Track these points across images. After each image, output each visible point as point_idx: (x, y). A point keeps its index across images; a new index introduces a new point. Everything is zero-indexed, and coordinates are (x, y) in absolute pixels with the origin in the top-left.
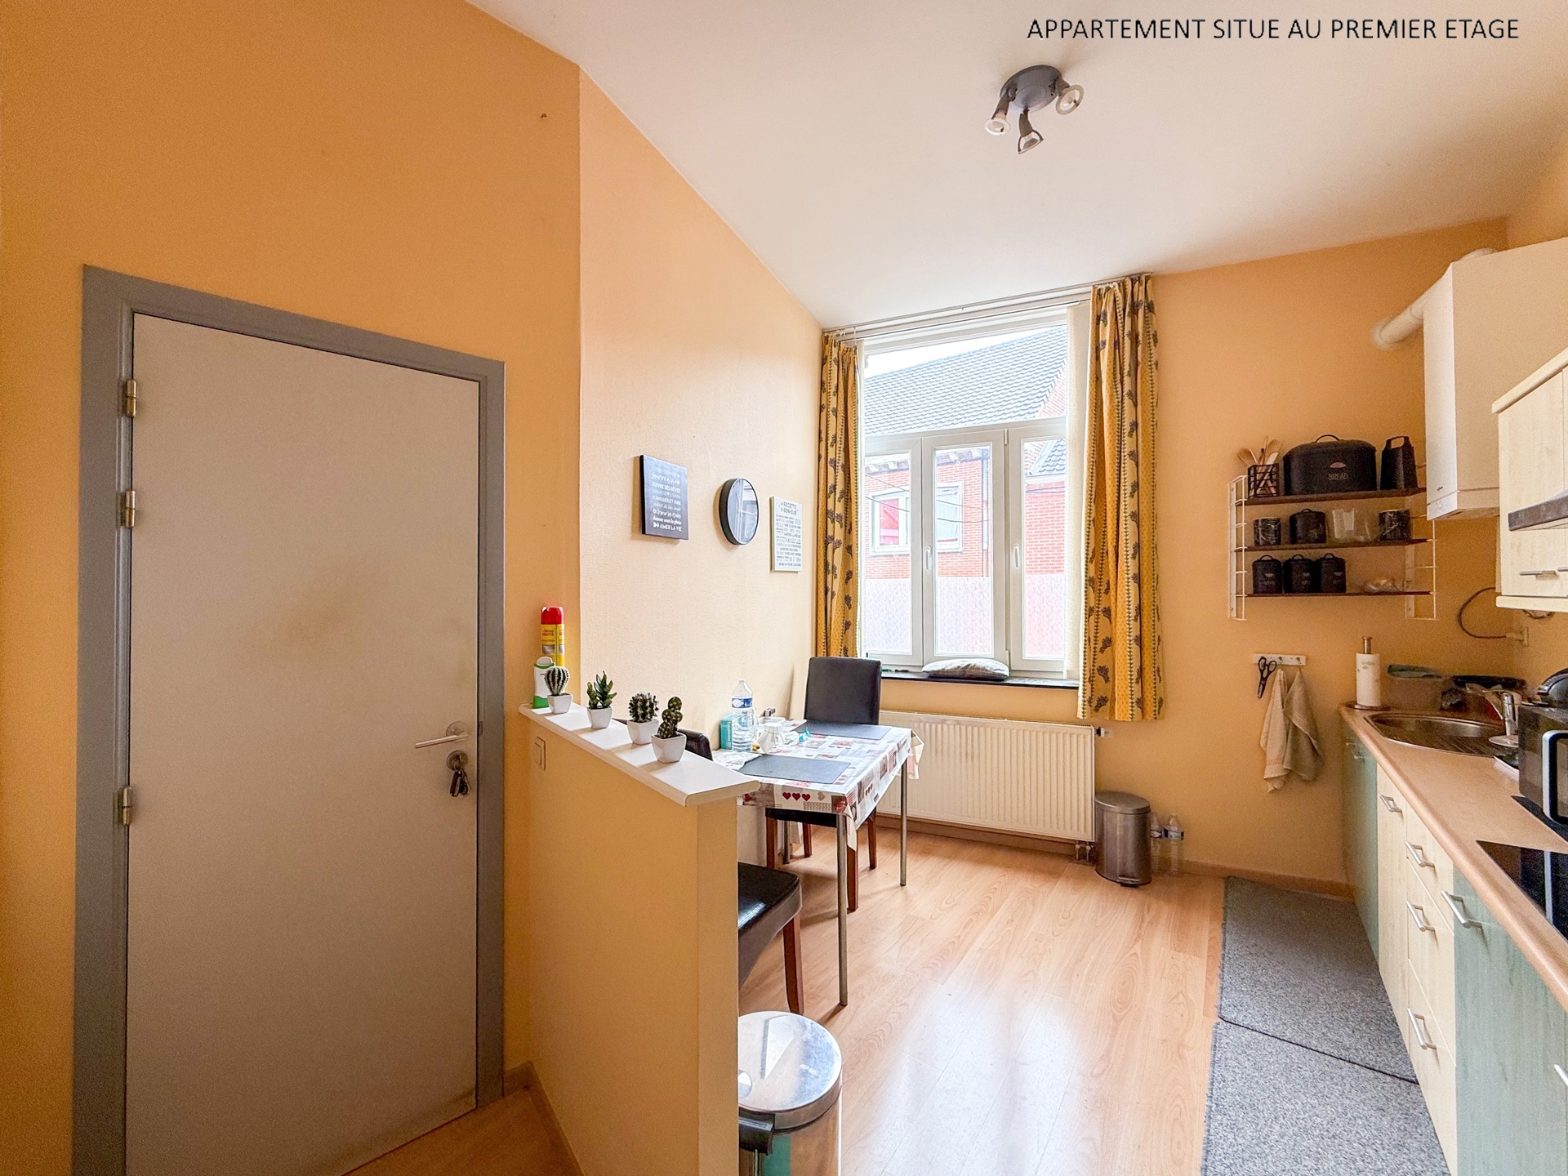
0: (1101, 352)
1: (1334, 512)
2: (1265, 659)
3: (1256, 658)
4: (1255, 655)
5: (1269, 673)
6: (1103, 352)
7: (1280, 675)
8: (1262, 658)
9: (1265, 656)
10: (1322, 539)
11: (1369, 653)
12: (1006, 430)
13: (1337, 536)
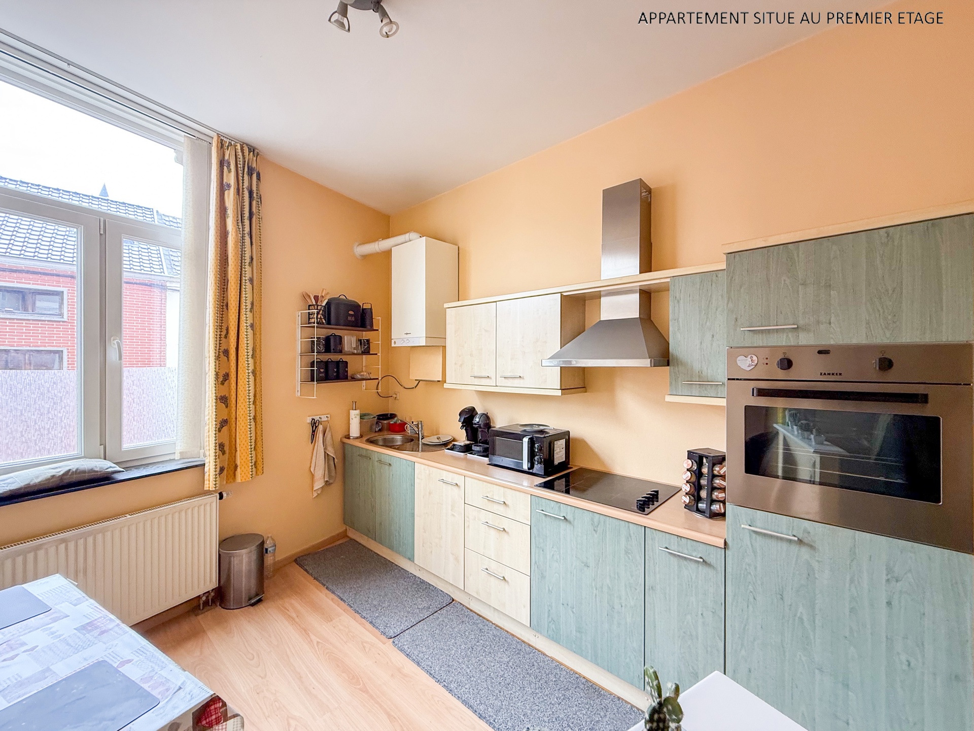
0: (226, 192)
1: (346, 337)
2: (314, 419)
3: (309, 420)
4: (308, 418)
5: (316, 427)
6: (229, 194)
7: (321, 428)
8: (313, 419)
9: (314, 418)
10: (341, 352)
11: (355, 410)
12: (102, 219)
13: (346, 349)
